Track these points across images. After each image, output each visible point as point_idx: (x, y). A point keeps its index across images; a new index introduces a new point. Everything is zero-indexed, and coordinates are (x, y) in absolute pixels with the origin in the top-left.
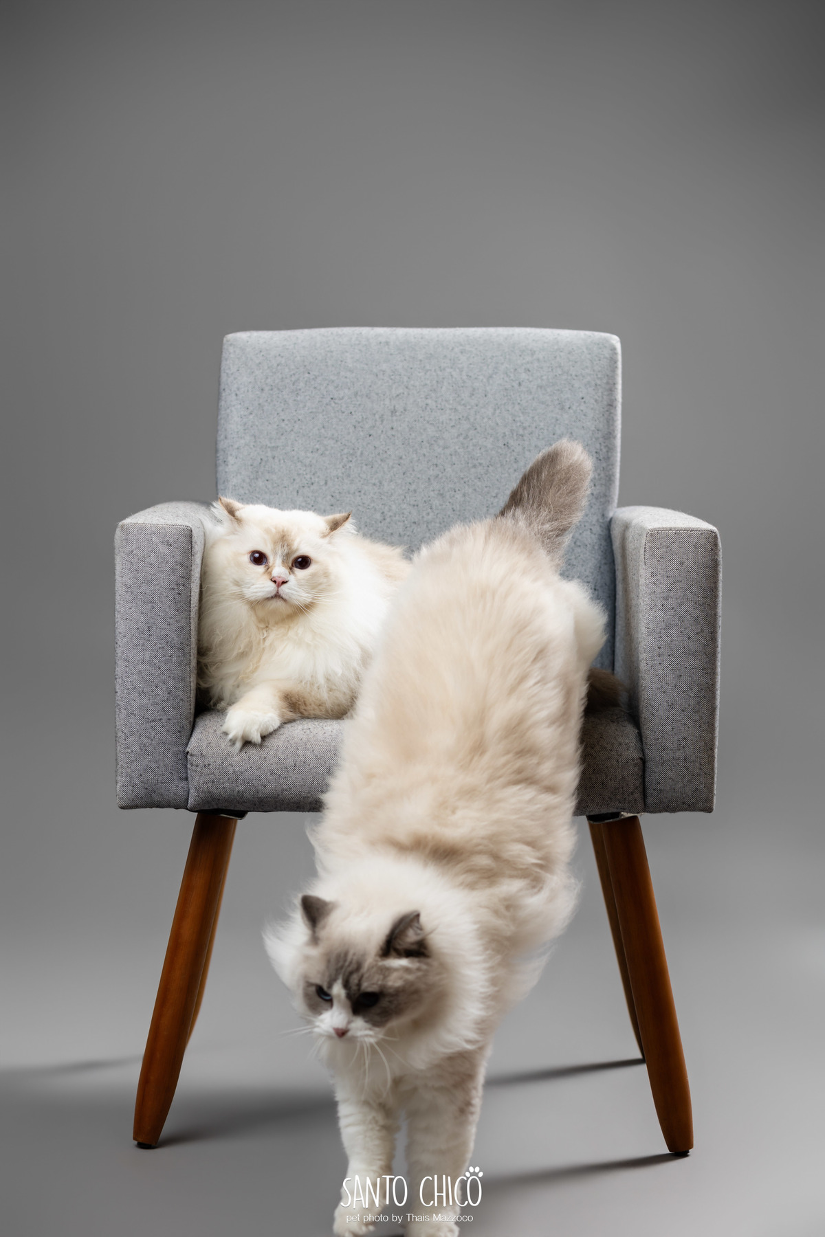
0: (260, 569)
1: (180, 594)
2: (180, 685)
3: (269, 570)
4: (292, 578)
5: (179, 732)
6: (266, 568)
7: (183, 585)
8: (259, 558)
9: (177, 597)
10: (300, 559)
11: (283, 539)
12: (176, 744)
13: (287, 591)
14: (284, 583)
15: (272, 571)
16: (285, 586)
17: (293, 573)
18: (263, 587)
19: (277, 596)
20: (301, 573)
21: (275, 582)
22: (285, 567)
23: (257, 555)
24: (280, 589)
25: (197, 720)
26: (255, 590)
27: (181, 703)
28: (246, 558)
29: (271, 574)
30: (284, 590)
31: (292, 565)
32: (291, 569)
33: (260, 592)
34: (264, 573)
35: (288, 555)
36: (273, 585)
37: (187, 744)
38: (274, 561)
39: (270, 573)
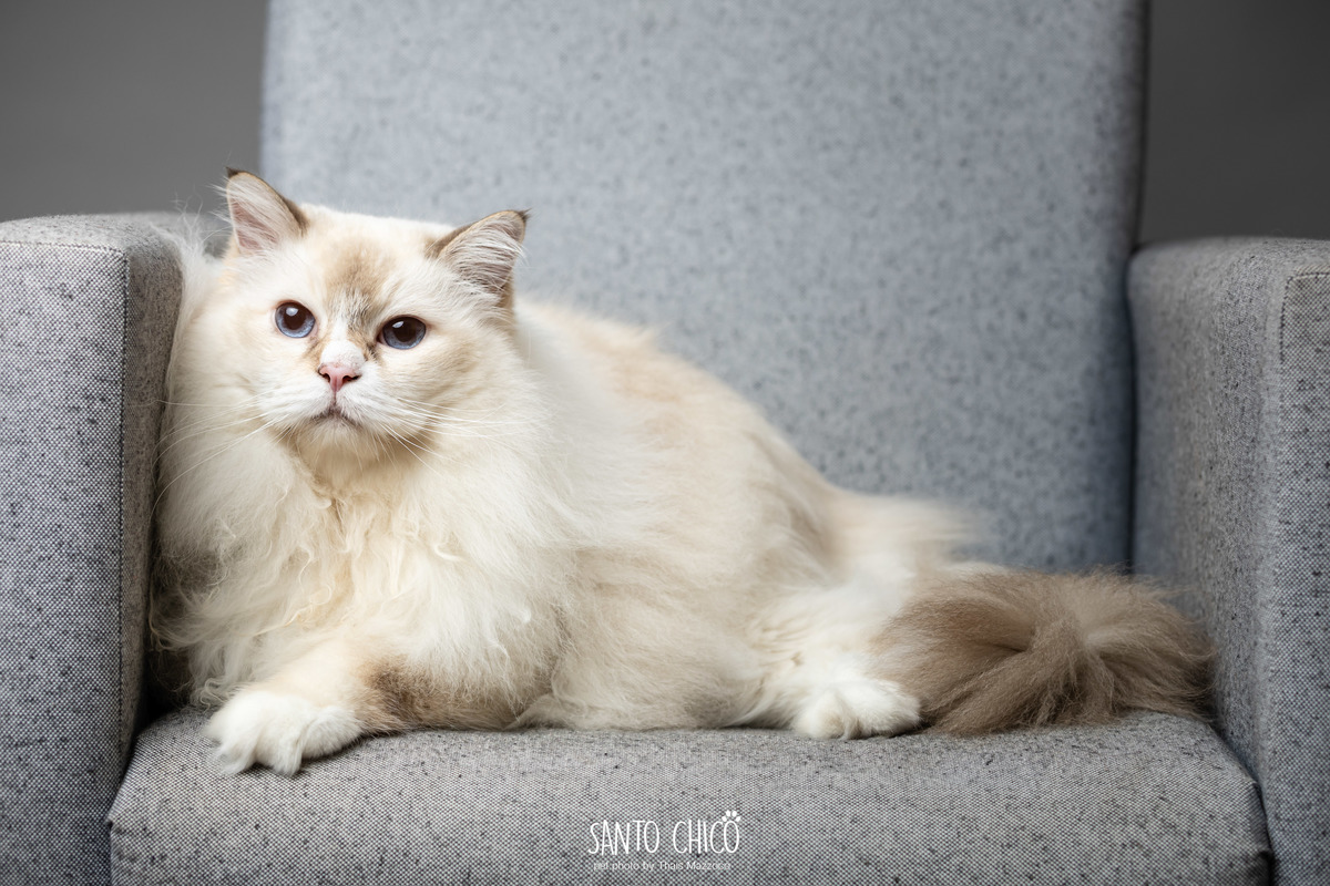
0: (296, 345)
1: (93, 422)
2: (94, 653)
3: (317, 349)
4: (370, 370)
5: (90, 771)
6: (309, 346)
7: (103, 400)
8: (295, 318)
9: (86, 428)
10: (399, 324)
11: (355, 275)
12: (81, 802)
13: (357, 400)
14: (347, 379)
15: (321, 351)
16: (350, 388)
17: (376, 357)
18: (300, 392)
19: (333, 413)
20: (397, 359)
21: (326, 376)
22: (356, 342)
23: (292, 311)
24: (339, 394)
25: (142, 738)
26: (283, 400)
27: (96, 699)
28: (268, 319)
29: (318, 359)
30: (351, 396)
31: (378, 339)
32: (371, 347)
33: (295, 402)
34: (306, 356)
35: (365, 316)
36: (322, 382)
37: (110, 802)
38: (330, 327)
39: (317, 356)
